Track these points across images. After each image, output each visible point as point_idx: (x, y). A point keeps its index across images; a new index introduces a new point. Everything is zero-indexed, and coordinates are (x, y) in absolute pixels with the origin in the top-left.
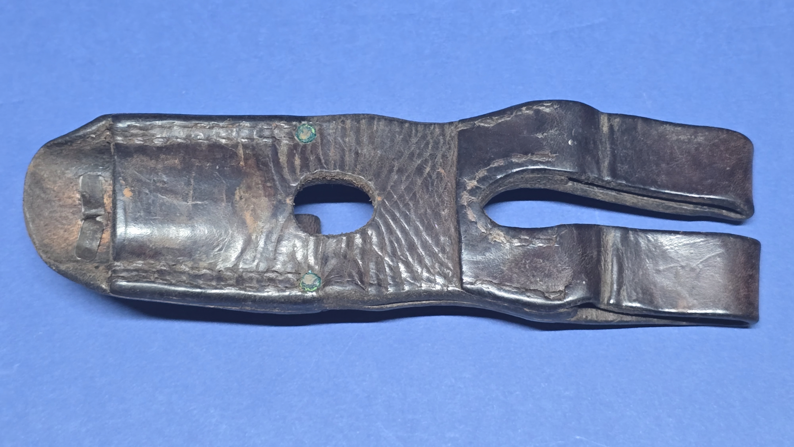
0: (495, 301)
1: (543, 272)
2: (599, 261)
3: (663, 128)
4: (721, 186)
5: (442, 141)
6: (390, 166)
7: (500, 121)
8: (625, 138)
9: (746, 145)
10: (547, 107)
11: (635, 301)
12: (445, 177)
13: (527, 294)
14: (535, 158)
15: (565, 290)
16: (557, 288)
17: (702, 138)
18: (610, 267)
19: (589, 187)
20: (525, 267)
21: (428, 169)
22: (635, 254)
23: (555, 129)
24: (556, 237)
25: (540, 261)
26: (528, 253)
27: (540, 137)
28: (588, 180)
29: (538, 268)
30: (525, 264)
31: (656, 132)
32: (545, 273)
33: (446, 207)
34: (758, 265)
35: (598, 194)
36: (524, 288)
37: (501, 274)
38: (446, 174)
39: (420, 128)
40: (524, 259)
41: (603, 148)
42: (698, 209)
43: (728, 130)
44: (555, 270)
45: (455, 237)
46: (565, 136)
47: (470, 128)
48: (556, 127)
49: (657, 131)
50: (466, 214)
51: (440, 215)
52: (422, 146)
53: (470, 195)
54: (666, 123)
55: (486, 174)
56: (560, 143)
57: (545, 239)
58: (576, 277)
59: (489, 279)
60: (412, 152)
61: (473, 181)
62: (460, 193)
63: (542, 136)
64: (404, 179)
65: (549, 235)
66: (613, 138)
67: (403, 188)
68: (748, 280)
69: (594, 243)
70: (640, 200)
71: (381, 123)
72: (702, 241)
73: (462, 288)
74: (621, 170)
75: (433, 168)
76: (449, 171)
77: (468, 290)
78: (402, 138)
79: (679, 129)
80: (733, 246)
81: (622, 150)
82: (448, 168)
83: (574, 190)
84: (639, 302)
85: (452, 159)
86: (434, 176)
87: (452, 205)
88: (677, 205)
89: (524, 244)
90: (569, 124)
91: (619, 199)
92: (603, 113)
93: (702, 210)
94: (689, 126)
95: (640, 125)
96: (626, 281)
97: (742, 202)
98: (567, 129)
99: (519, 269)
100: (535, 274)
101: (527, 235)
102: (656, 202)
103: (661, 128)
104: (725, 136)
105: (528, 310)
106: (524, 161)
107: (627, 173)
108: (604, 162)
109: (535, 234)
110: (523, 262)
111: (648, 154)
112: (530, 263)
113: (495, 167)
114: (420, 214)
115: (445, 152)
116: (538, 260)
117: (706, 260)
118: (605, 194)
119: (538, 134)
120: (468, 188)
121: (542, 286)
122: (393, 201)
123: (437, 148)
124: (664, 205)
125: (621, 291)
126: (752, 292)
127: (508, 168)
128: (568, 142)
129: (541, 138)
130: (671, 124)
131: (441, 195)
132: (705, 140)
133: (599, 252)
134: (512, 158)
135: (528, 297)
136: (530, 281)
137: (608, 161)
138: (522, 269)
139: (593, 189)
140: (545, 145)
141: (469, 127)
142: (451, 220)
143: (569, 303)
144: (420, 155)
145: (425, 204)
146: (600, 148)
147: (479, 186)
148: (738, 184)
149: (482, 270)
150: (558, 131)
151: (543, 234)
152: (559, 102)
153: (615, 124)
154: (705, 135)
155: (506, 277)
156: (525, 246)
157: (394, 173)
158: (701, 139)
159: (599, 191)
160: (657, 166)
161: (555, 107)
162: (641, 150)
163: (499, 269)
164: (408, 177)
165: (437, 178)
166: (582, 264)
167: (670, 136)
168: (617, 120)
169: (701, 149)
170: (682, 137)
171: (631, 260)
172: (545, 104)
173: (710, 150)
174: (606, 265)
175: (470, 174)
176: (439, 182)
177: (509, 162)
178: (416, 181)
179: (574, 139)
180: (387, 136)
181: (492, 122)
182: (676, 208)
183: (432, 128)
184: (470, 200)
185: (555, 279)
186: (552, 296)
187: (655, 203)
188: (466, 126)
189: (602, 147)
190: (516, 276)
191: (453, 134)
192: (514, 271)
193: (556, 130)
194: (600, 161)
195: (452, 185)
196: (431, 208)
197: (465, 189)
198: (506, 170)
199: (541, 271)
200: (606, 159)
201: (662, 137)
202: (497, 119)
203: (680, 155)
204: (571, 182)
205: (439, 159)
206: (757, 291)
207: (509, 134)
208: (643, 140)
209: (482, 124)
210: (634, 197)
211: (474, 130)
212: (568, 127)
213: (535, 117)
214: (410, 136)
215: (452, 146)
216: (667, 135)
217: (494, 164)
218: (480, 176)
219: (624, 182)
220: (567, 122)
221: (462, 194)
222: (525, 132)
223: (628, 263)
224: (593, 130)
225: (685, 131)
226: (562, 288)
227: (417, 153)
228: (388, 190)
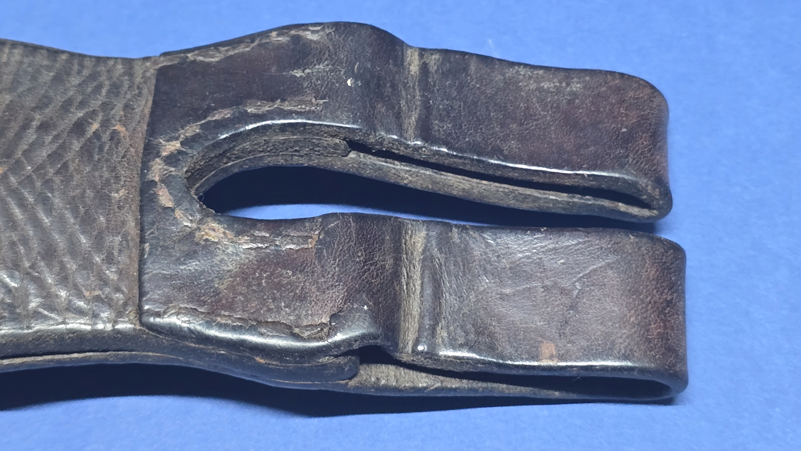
0: (201, 346)
1: (292, 291)
2: (396, 275)
3: (515, 71)
4: (612, 156)
5: (126, 84)
6: (26, 119)
7: (231, 53)
8: (447, 83)
9: (655, 97)
10: (313, 32)
11: (461, 347)
12: (125, 139)
13: (259, 329)
14: (287, 107)
15: (330, 322)
16: (316, 319)
17: (579, 85)
18: (418, 288)
19: (387, 162)
20: (260, 284)
21: (95, 126)
22: (464, 266)
23: (326, 63)
24: (320, 234)
25: (287, 273)
26: (267, 260)
27: (298, 75)
28: (381, 144)
29: (283, 286)
30: (260, 278)
31: (502, 78)
32: (296, 294)
33: (122, 186)
34: (683, 285)
35: (402, 174)
36: (256, 320)
37: (214, 296)
38: (127, 134)
39: (88, 63)
40: (258, 271)
41: (409, 96)
42: (575, 200)
43: (622, 75)
44: (314, 288)
45: (135, 237)
46: (342, 73)
47: (178, 64)
48: (326, 59)
49: (503, 75)
50: (155, 195)
51: (109, 198)
52: (89, 90)
53: (166, 165)
54: (519, 64)
55: (198, 131)
56: (334, 83)
57: (298, 236)
58: (351, 298)
59: (190, 306)
60: (69, 99)
61: (174, 143)
62: (149, 161)
63: (303, 74)
64: (50, 140)
65: (306, 231)
66: (427, 82)
67: (44, 154)
68: (665, 309)
69: (388, 245)
70: (475, 185)
71: (16, 51)
72: (579, 243)
73: (142, 324)
74: (439, 130)
75: (105, 124)
76: (134, 130)
77: (152, 328)
78: (54, 76)
79: (541, 72)
80: (636, 250)
81: (442, 100)
82: (134, 124)
83: (359, 167)
84: (471, 349)
85: (143, 111)
86: (105, 137)
87: (134, 184)
88: (540, 193)
89: (260, 245)
90: (349, 56)
91: (438, 183)
92: (411, 47)
93: (582, 201)
94: (558, 69)
95: (473, 67)
96: (446, 310)
97: (650, 183)
98: (346, 63)
99: (248, 288)
100: (278, 295)
101: (267, 231)
102: (504, 188)
103: (509, 73)
104: (617, 81)
105: (262, 361)
106: (268, 111)
107: (450, 134)
108: (410, 117)
109: (281, 229)
110: (257, 275)
111: (487, 108)
112: (268, 277)
113: (216, 120)
114: (73, 198)
115: (129, 100)
116: (284, 272)
117: (588, 275)
118: (414, 173)
119: (295, 71)
120: (164, 154)
121: (289, 315)
122: (23, 175)
123: (117, 94)
124: (517, 192)
125: (438, 329)
126: (673, 328)
127: (239, 122)
128: (346, 81)
129: (301, 76)
130: (526, 65)
131: (115, 167)
132: (584, 87)
133: (398, 260)
134: (246, 106)
135: (262, 335)
136: (267, 306)
137: (417, 116)
138: (254, 288)
139: (394, 164)
140: (307, 87)
141: (176, 62)
142: (130, 207)
143: (337, 345)
144: (82, 104)
145: (83, 181)
146: (404, 96)
147: (184, 150)
148: (641, 154)
149: (180, 289)
150: (330, 66)
151: (295, 229)
152: (337, 25)
153: (432, 63)
154: (584, 82)
155: (224, 302)
156: (261, 248)
157: (31, 131)
158: (576, 86)
159: (402, 167)
160: (502, 127)
161: (328, 31)
162: (475, 103)
163: (211, 287)
164: (56, 137)
165: (110, 140)
166: (364, 277)
167: (525, 84)
168: (436, 56)
169: (577, 101)
170: (545, 85)
171: (456, 277)
172: (311, 28)
173: (593, 103)
174: (411, 285)
175: (169, 131)
176: (113, 146)
177: (240, 112)
178: (71, 144)
179: (356, 78)
180: (26, 72)
181: (218, 55)
182: (538, 199)
183: (111, 63)
184: (166, 172)
185: (313, 303)
186: (306, 334)
187: (501, 190)
188: (171, 60)
189: (407, 95)
190: (243, 299)
191: (148, 74)
192: (240, 290)
193: (328, 65)
194: (402, 114)
195: (136, 151)
196: (94, 187)
197: (158, 155)
198: (234, 124)
199: (288, 290)
200: (414, 113)
201: (510, 83)
202: (227, 51)
203: (542, 111)
204: (353, 152)
205: (118, 111)
206: (682, 330)
207: (245, 72)
208: (479, 88)
209: (201, 58)
210: (464, 179)
211: (185, 66)
212: (347, 59)
213: (292, 47)
214: (68, 74)
215: (145, 91)
216: (519, 82)
217: (214, 116)
218: (187, 135)
219: (445, 150)
220: (346, 53)
221: (152, 163)
222: (274, 69)
223: (450, 282)
224: (391, 66)
225: (551, 76)
226: (325, 319)
227: (78, 100)
228: (16, 157)
